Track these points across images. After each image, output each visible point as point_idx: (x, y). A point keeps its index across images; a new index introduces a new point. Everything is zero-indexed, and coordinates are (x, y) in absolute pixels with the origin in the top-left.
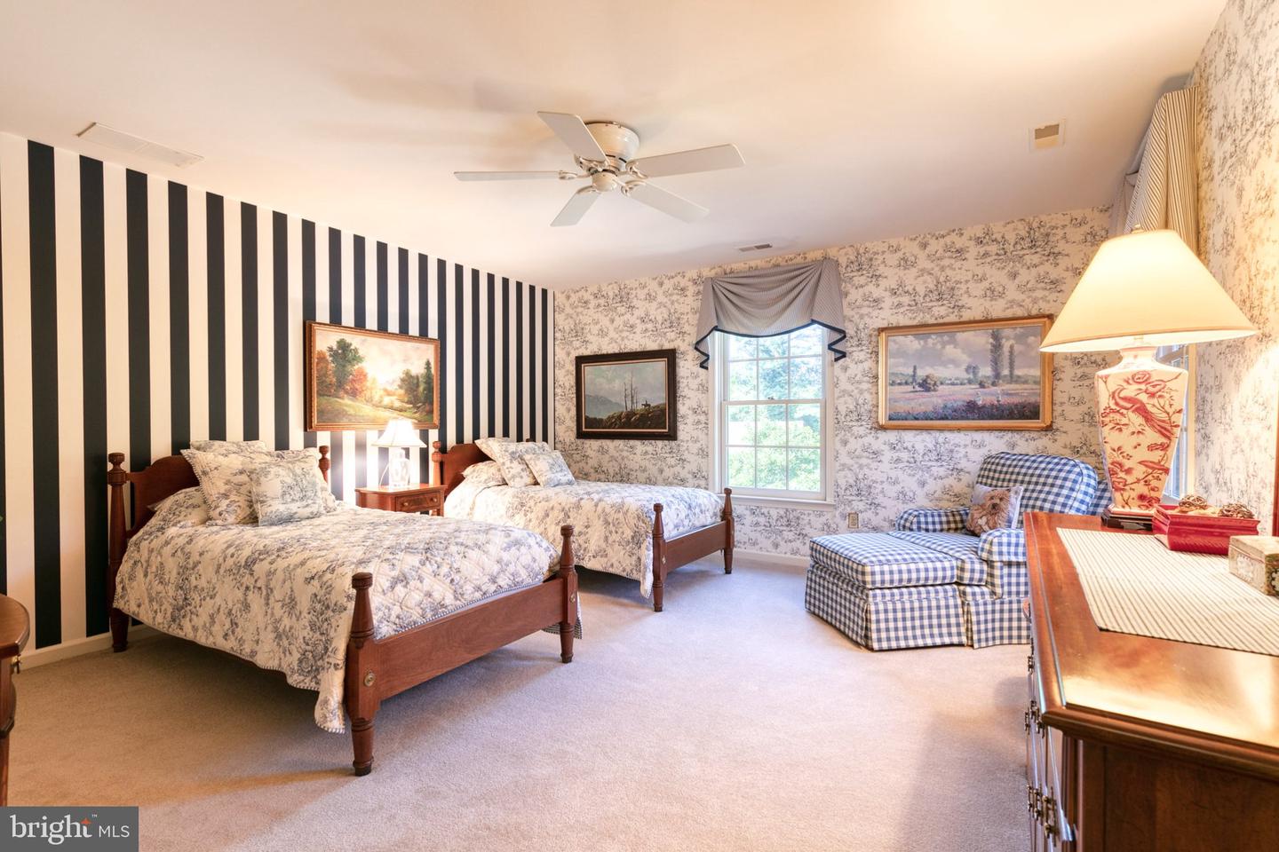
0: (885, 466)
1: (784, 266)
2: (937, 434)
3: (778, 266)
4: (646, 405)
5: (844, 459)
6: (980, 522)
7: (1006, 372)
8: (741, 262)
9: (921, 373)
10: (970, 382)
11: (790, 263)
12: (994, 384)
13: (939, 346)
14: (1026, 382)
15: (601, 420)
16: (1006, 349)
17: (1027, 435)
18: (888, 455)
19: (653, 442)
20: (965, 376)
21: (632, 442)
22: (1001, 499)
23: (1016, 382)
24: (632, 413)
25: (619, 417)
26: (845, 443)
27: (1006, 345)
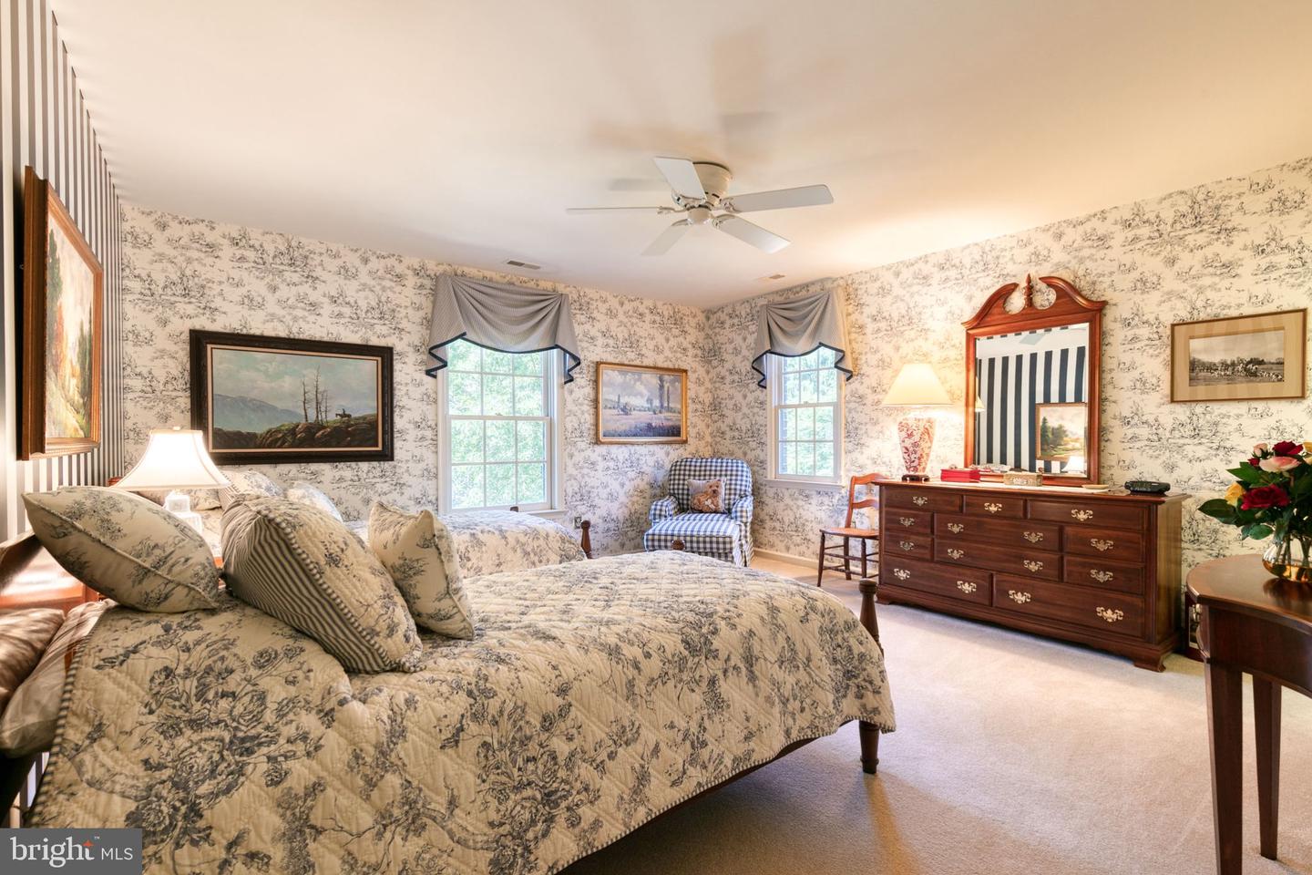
0: (600, 474)
1: (518, 287)
2: (630, 447)
3: (513, 284)
4: (344, 415)
5: (571, 470)
6: (706, 503)
7: (666, 405)
8: (474, 267)
9: (623, 401)
10: (649, 410)
11: (524, 285)
12: (660, 412)
13: (632, 382)
14: (674, 412)
15: (254, 435)
16: (666, 389)
17: (674, 446)
18: (601, 465)
19: (353, 464)
20: (646, 405)
21: (314, 467)
22: (717, 487)
23: (671, 412)
24: (319, 426)
25: (293, 431)
26: (571, 456)
27: (666, 385)
